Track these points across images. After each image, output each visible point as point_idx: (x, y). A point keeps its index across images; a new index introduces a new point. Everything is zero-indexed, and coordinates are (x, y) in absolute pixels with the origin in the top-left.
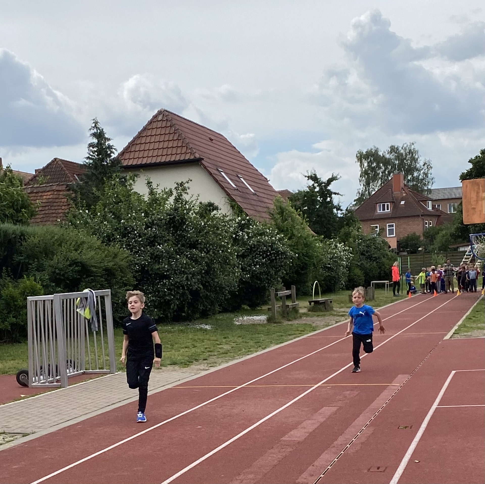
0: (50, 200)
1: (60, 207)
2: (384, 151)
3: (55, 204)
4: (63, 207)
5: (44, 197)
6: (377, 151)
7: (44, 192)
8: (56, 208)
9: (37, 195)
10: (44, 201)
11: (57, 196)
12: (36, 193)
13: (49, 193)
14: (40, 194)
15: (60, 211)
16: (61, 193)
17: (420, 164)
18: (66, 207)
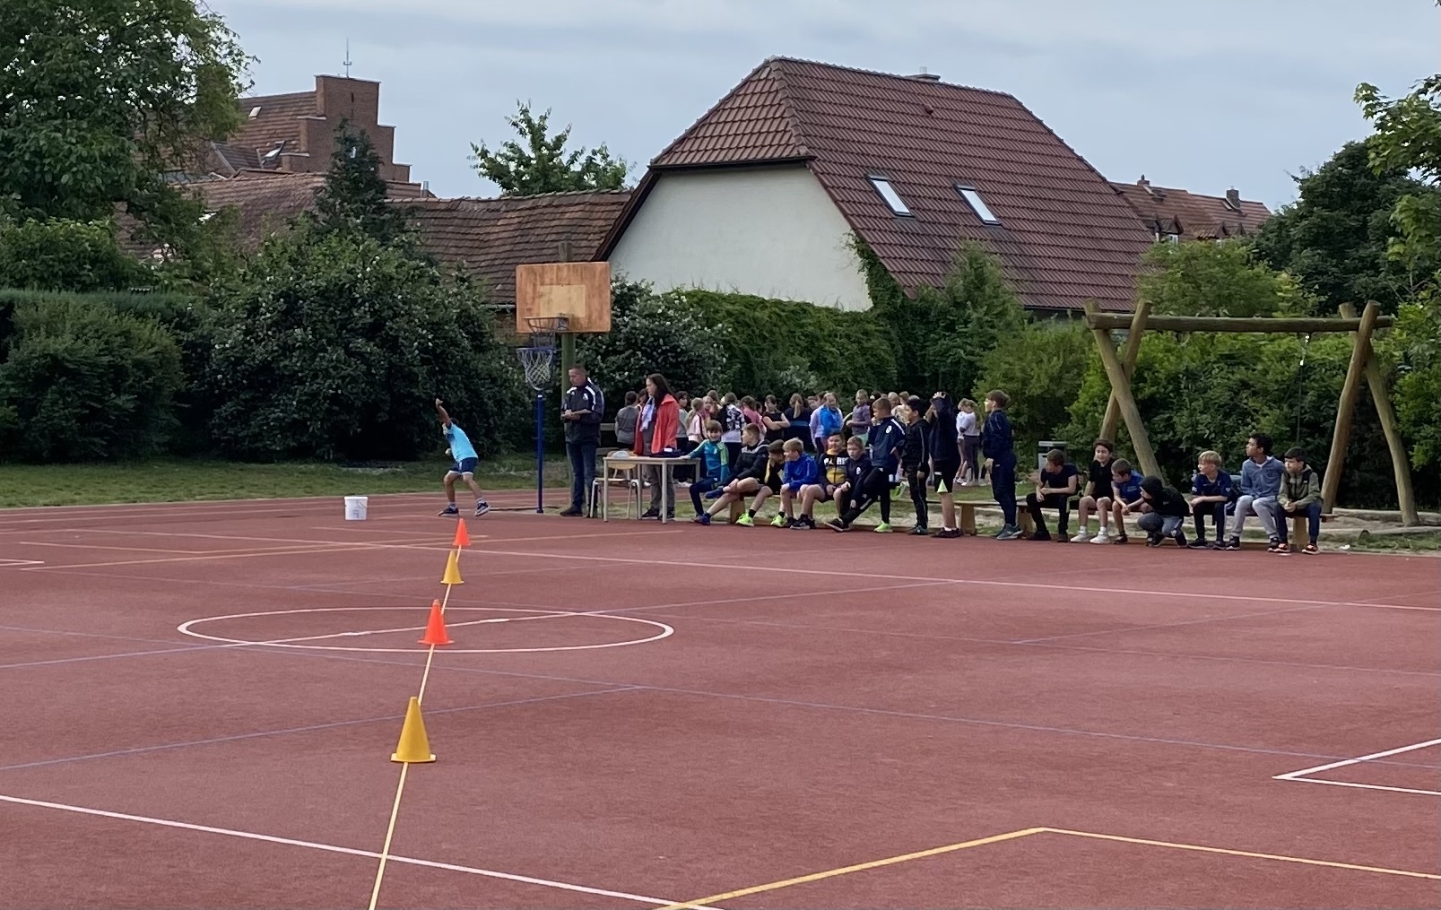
0: (575, 222)
1: (585, 236)
3: (581, 230)
4: (591, 237)
5: (567, 215)
7: (570, 205)
8: (581, 236)
9: (556, 210)
10: (564, 222)
11: (587, 215)
12: (557, 207)
13: (577, 208)
14: (561, 210)
15: (584, 243)
16: (597, 208)
18: (597, 237)
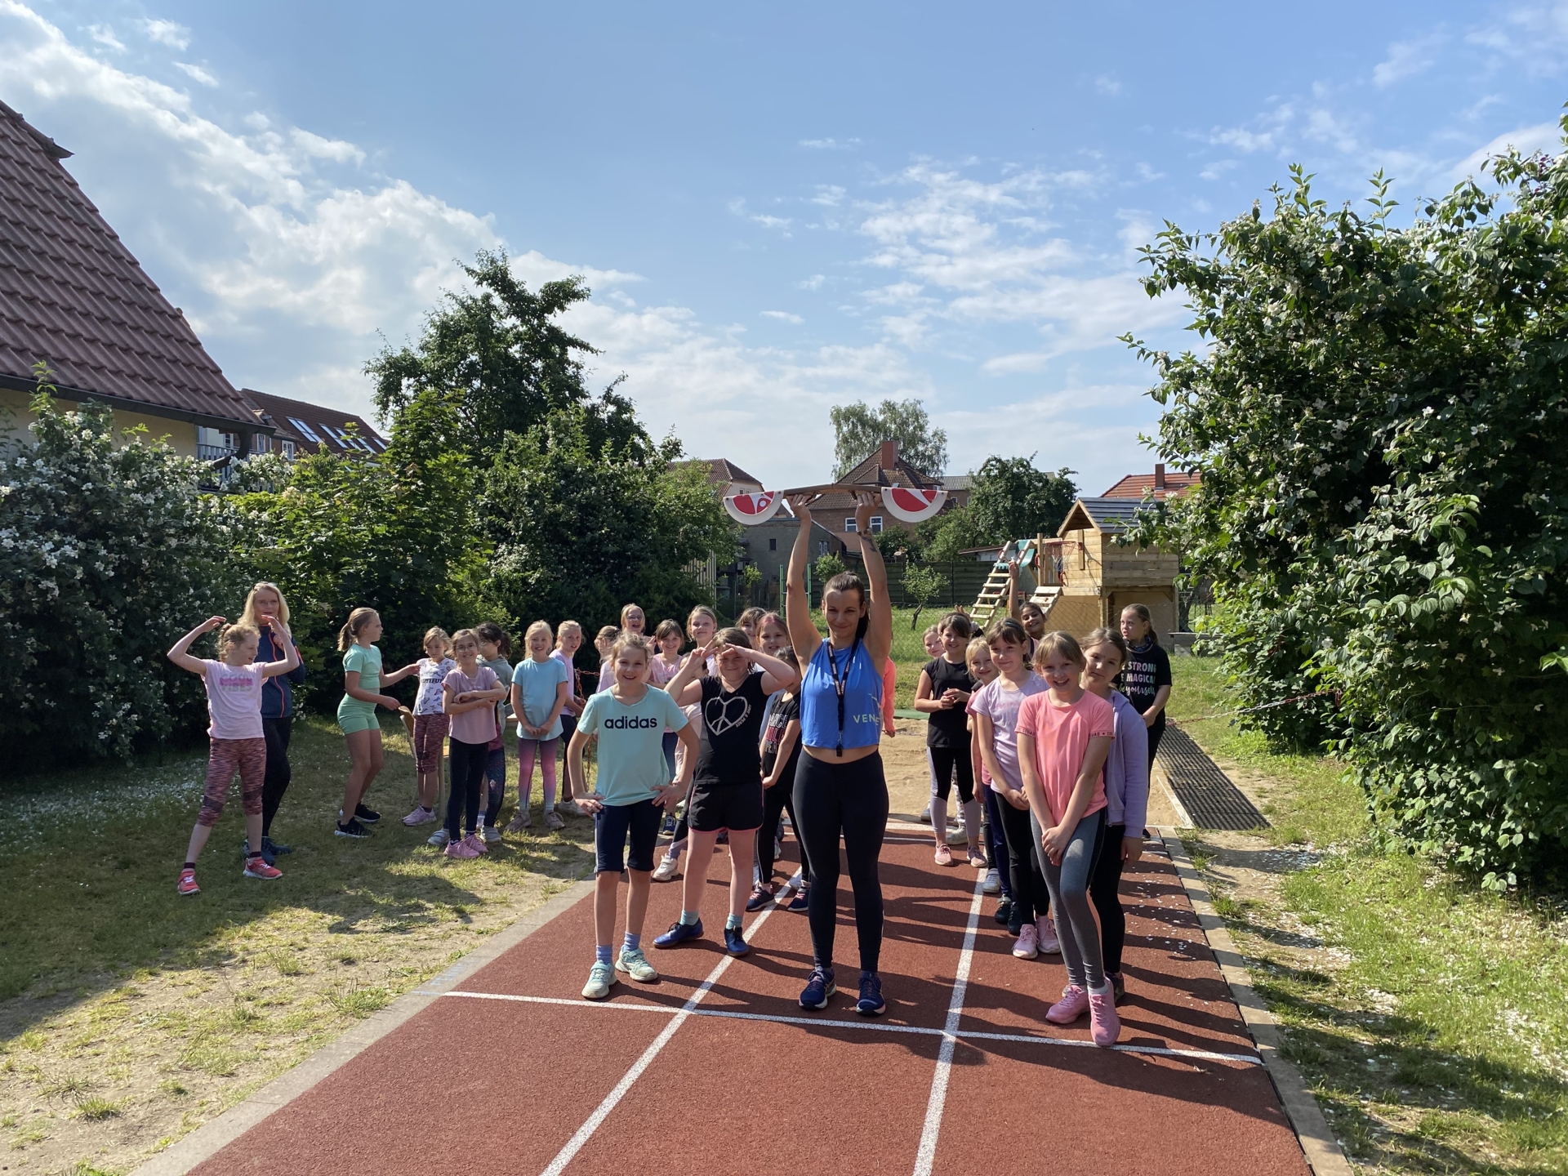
2: (874, 408)
6: (863, 408)
17: (928, 433)
